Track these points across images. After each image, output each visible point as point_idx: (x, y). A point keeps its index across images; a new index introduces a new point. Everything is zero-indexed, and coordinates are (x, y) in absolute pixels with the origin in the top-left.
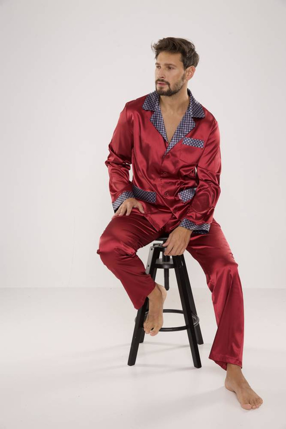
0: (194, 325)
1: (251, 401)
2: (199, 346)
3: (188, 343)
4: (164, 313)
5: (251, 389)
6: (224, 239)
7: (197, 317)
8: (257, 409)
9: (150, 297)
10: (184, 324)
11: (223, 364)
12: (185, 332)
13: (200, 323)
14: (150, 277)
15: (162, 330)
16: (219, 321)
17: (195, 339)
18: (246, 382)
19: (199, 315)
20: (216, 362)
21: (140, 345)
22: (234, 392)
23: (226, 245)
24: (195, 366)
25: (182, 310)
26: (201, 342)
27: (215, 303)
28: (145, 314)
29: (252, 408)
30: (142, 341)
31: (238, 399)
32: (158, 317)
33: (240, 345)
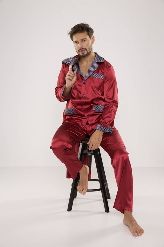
0: (105, 188)
1: (137, 231)
2: (108, 200)
3: (102, 199)
4: (88, 181)
5: (137, 225)
6: (121, 139)
7: (107, 184)
8: (141, 236)
9: (81, 172)
10: (99, 188)
11: (122, 210)
12: (100, 192)
13: (109, 187)
14: (80, 161)
15: (88, 191)
16: (118, 185)
17: (106, 196)
18: (134, 220)
19: (108, 182)
20: (118, 209)
21: (74, 199)
22: (128, 226)
23: (122, 142)
24: (106, 211)
25: (98, 179)
26: (109, 198)
27: (116, 175)
28: (77, 182)
29: (138, 235)
30: (75, 197)
31: (130, 230)
32: (85, 183)
33: (131, 199)
